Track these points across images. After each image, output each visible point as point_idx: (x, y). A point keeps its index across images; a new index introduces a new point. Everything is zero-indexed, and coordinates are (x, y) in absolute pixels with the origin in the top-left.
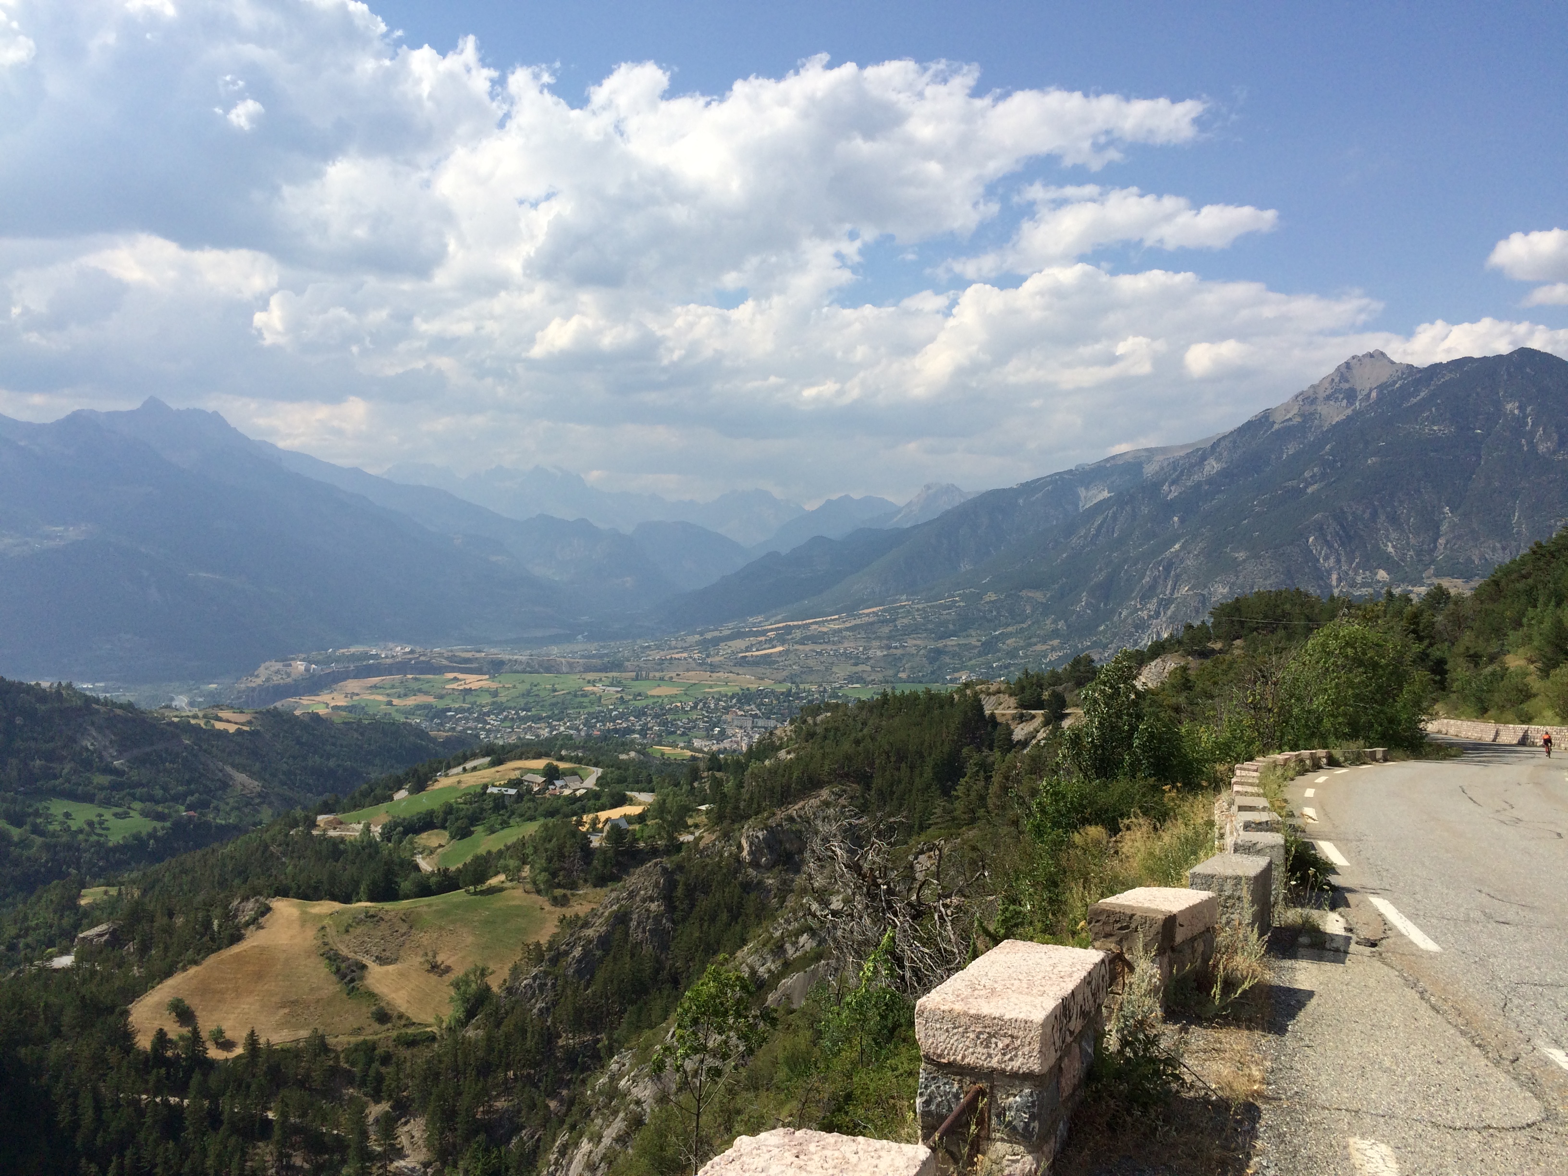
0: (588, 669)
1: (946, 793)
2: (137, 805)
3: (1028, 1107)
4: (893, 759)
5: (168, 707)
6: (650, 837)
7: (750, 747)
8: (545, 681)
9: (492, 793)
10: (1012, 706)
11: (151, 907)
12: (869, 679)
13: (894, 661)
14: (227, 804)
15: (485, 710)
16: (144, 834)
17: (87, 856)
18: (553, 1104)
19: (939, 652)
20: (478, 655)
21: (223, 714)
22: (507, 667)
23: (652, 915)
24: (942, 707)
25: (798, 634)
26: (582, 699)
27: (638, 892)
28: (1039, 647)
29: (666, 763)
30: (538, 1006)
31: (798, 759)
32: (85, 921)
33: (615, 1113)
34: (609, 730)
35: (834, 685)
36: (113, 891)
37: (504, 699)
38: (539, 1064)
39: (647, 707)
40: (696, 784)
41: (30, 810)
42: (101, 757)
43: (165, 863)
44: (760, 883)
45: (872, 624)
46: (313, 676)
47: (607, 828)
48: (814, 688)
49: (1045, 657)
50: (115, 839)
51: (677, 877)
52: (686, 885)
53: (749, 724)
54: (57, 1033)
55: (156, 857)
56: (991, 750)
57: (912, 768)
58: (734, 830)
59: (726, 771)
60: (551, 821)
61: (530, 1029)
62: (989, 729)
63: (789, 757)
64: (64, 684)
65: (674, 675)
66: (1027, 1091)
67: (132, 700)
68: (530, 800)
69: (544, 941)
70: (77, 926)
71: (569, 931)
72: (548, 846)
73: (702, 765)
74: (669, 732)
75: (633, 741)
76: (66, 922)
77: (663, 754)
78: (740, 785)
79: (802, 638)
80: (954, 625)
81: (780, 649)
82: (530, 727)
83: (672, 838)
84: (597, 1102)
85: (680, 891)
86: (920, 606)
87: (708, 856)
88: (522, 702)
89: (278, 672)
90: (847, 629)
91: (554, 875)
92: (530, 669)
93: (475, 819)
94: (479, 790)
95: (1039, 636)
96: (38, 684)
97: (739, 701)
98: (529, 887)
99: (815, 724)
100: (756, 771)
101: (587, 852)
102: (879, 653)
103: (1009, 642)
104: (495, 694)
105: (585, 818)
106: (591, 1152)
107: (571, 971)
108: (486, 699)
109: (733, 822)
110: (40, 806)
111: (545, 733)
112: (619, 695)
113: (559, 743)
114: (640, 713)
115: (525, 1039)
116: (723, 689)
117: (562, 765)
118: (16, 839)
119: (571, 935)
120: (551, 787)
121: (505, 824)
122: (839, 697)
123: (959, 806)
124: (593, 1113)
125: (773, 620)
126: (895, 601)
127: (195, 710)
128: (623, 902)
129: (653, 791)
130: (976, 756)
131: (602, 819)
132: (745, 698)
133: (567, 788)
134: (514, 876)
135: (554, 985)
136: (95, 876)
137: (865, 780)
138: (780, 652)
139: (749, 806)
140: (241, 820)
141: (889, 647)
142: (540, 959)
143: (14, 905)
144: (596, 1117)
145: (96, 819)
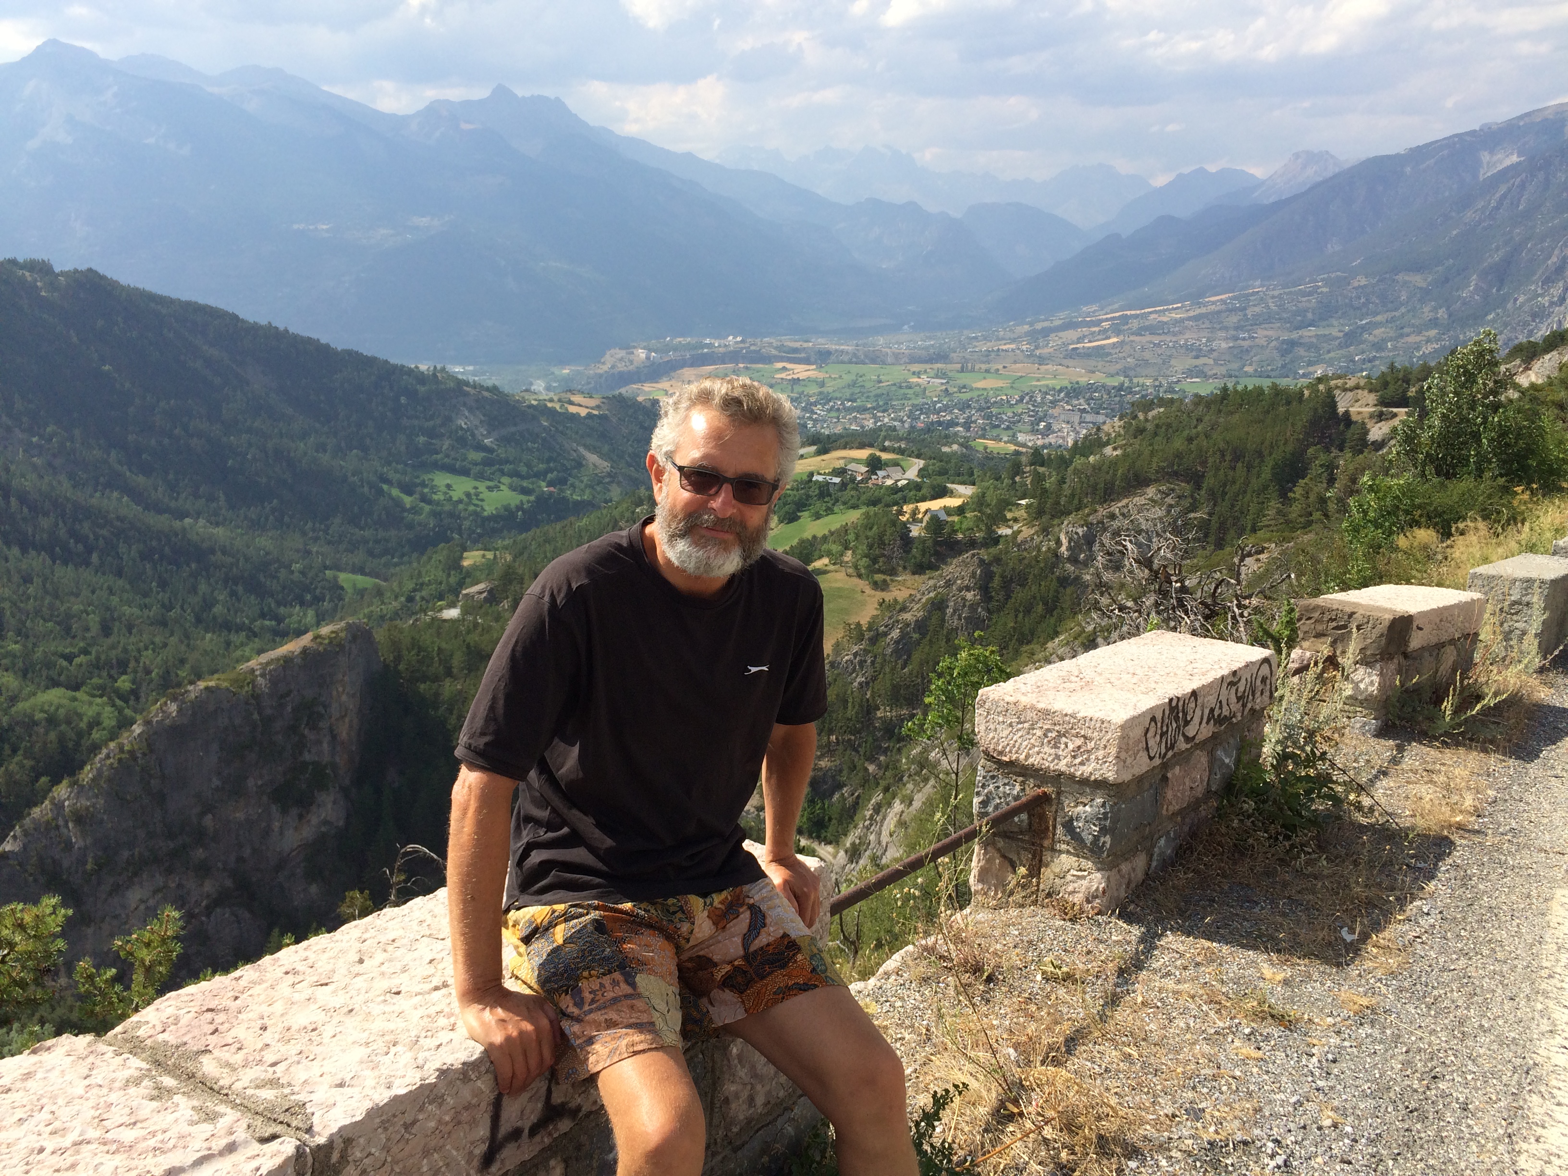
0: (913, 360)
1: (1284, 495)
2: (506, 480)
3: (1099, 819)
4: (1228, 458)
5: (527, 391)
6: (968, 529)
7: (1076, 443)
8: (871, 372)
9: (817, 481)
10: (1371, 402)
11: (520, 571)
12: (1210, 373)
13: (1240, 354)
14: (582, 482)
15: (812, 400)
16: (513, 505)
17: (466, 524)
18: (871, 768)
19: (1293, 344)
20: (805, 345)
21: (576, 399)
22: (833, 358)
23: (967, 604)
24: (1288, 403)
25: (1135, 324)
26: (907, 391)
27: (955, 582)
28: (1412, 339)
29: (989, 457)
30: (858, 680)
31: (1125, 455)
32: (468, 580)
33: (926, 780)
34: (932, 423)
35: (1170, 379)
36: (490, 555)
37: (830, 390)
38: (859, 732)
39: (971, 399)
40: (1017, 479)
41: (418, 481)
42: (473, 435)
43: (531, 533)
44: (1078, 578)
45: (1219, 312)
46: (653, 363)
47: (926, 518)
48: (1148, 382)
49: (1418, 349)
50: (489, 509)
51: (994, 569)
52: (1003, 576)
53: (1076, 419)
54: (449, 673)
55: (525, 527)
56: (1341, 450)
57: (1249, 467)
58: (1053, 526)
59: (1049, 467)
60: (872, 510)
61: (850, 700)
62: (1342, 427)
63: (1115, 453)
64: (439, 367)
65: (1000, 367)
66: (1099, 801)
67: (497, 383)
68: (853, 489)
69: (864, 622)
70: (461, 584)
71: (888, 614)
72: (870, 534)
73: (1024, 459)
74: (993, 425)
75: (956, 434)
76: (453, 580)
77: (986, 448)
78: (1062, 481)
79: (1141, 329)
80: (1314, 314)
81: (1114, 340)
82: (855, 417)
83: (990, 531)
84: (909, 769)
85: (996, 582)
86: (1276, 293)
87: (1025, 549)
88: (848, 393)
89: (621, 359)
90: (1189, 319)
91: (874, 561)
92: (855, 359)
93: (801, 505)
94: (805, 477)
95: (1413, 326)
96: (417, 367)
97: (1067, 395)
98: (850, 571)
99: (1147, 420)
100: (1079, 467)
101: (906, 541)
102: (1224, 345)
103: (1376, 332)
104: (822, 384)
105: (905, 508)
106: (903, 812)
107: (889, 651)
108: (813, 390)
109: (1053, 517)
110: (426, 477)
111: (870, 424)
112: (944, 387)
113: (883, 433)
114: (965, 406)
115: (846, 708)
116: (1051, 383)
117: (885, 456)
118: (408, 506)
119: (890, 618)
120: (874, 477)
121: (830, 511)
122: (1176, 392)
123: (1295, 511)
124: (905, 779)
125: (1108, 309)
126: (1247, 288)
127: (552, 395)
128: (940, 590)
129: (974, 484)
130: (1323, 458)
131: (922, 510)
132: (1074, 392)
133: (889, 479)
134: (837, 560)
135: (873, 663)
136: (475, 542)
137: (1196, 479)
138: (1114, 344)
139: (1070, 502)
140: (594, 497)
141: (1236, 338)
142: (860, 638)
143: (410, 563)
144: (908, 782)
145: (473, 491)
